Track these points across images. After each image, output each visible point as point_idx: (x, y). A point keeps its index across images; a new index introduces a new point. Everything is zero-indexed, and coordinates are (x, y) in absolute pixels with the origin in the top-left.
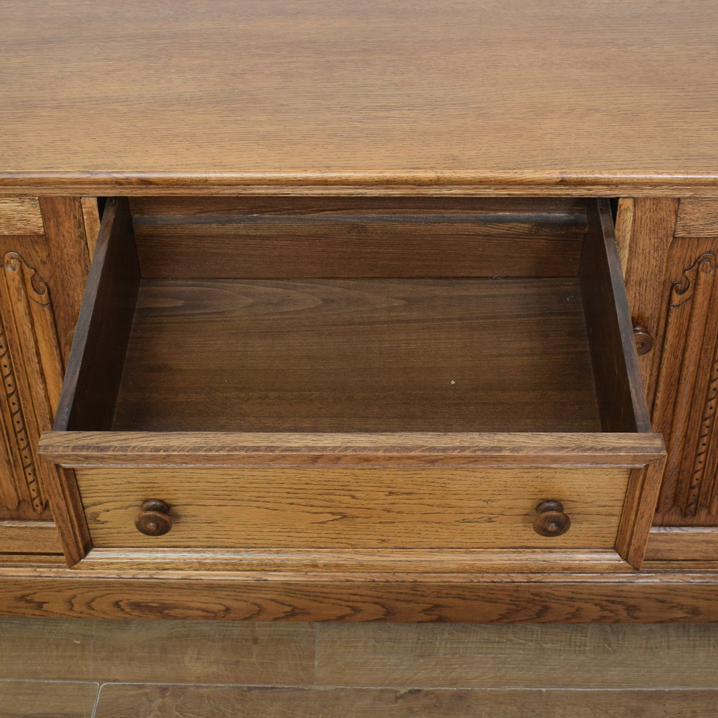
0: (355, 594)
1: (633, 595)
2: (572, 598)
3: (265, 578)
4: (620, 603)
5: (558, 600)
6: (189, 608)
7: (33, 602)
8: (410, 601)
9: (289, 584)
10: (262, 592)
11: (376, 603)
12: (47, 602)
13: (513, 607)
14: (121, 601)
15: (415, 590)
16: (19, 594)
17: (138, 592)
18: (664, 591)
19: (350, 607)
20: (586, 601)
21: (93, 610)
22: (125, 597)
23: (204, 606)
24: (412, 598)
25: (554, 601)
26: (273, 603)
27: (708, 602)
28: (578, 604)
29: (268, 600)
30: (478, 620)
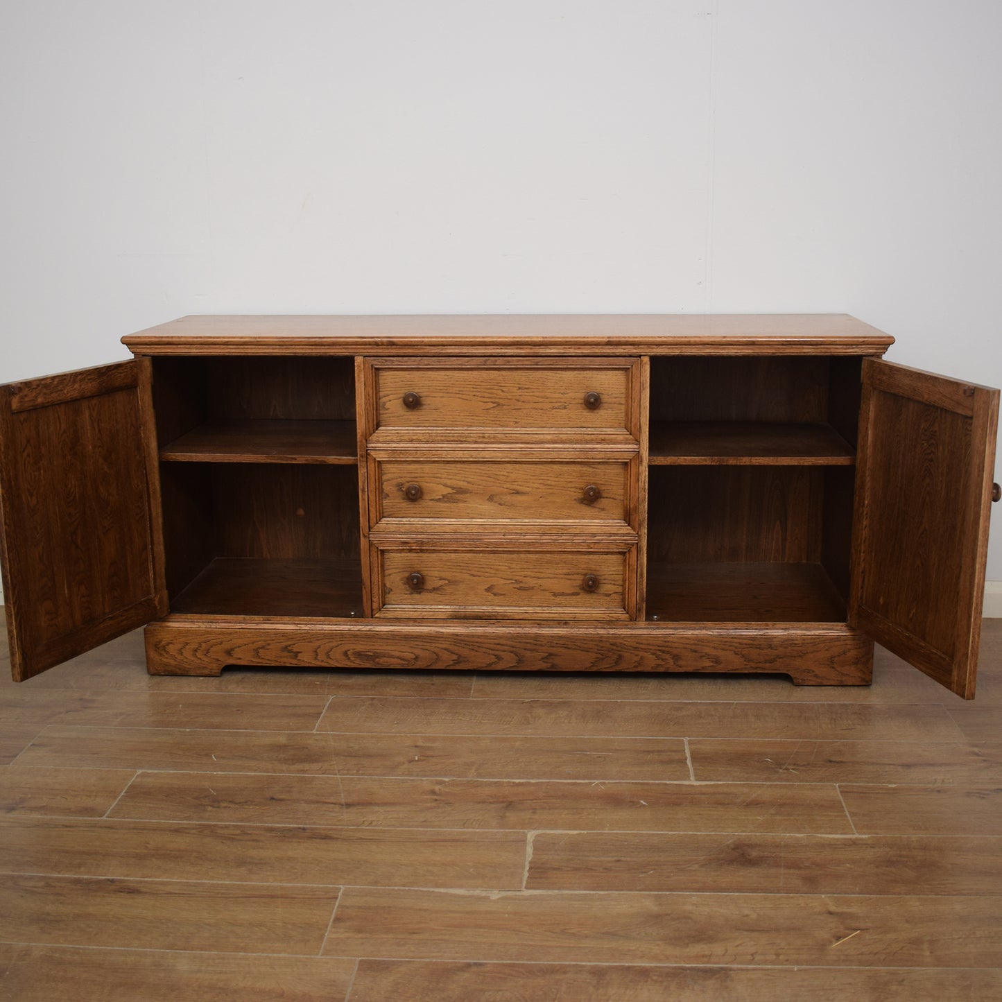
0: (498, 644)
1: (676, 645)
2: (636, 648)
3: (442, 631)
4: (668, 652)
5: (628, 649)
6: (392, 657)
7: (292, 652)
8: (534, 650)
9: (456, 635)
10: (439, 642)
11: (511, 652)
12: (301, 652)
13: (600, 656)
14: (349, 650)
16: (284, 644)
17: (361, 643)
18: (695, 642)
19: (495, 655)
20: (646, 650)
21: (330, 658)
22: (351, 647)
23: (401, 654)
24: (534, 647)
25: (626, 650)
26: (446, 652)
27: (724, 652)
28: (641, 653)
29: (442, 649)
30: (577, 668)
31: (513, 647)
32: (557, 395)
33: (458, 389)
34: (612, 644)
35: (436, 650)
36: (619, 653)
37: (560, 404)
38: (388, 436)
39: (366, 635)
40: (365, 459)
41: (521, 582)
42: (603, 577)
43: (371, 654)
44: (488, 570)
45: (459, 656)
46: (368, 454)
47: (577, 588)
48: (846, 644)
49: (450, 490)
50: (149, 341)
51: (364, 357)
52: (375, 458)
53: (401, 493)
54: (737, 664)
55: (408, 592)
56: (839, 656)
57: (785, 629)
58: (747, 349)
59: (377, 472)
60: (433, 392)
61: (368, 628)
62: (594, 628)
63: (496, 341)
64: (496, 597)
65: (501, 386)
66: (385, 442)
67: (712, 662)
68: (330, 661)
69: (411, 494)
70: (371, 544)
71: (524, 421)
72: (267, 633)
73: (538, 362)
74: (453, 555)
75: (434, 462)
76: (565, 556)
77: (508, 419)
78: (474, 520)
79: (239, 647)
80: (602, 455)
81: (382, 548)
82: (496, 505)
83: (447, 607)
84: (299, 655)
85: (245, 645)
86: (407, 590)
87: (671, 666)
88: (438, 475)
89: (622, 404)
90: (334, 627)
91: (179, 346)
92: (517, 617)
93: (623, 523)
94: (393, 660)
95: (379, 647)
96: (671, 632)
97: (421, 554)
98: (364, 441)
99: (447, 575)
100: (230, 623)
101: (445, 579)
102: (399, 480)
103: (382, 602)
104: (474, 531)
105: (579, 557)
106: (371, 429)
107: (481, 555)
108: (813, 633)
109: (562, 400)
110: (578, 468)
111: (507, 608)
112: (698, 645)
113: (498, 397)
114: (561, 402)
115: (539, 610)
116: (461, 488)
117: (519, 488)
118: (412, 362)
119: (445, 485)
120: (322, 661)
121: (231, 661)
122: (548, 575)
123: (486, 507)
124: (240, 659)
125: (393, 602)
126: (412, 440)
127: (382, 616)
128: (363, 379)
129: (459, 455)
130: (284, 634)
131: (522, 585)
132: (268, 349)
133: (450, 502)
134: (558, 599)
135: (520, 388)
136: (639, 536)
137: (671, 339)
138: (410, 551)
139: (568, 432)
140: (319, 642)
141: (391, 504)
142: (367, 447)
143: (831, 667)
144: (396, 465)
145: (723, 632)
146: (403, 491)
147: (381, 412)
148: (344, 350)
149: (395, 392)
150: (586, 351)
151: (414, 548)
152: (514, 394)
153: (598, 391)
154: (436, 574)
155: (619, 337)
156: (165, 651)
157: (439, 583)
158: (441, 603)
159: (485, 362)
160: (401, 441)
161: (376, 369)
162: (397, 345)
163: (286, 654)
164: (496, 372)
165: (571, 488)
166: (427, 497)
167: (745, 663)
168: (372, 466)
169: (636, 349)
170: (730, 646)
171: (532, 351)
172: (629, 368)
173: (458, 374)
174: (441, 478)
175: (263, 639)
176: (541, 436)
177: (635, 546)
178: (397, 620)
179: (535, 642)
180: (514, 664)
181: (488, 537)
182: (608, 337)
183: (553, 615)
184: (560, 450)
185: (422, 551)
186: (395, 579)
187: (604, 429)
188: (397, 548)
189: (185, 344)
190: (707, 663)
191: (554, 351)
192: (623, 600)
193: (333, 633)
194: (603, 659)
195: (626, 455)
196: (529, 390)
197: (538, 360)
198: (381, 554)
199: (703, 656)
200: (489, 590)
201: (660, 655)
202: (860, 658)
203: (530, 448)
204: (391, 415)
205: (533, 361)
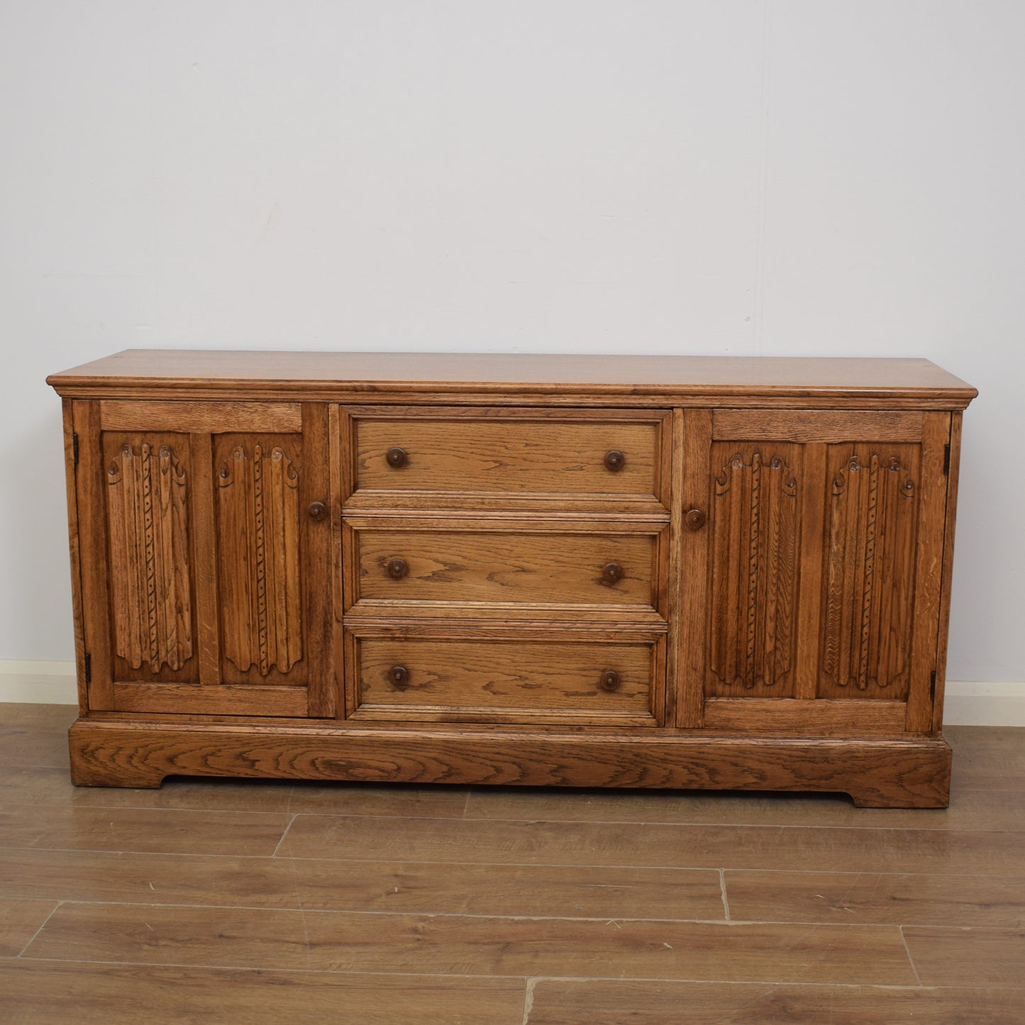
0: (498, 753)
1: (712, 757)
2: (666, 760)
3: (429, 736)
4: (703, 766)
5: (655, 761)
6: (369, 767)
7: (248, 760)
8: (540, 761)
9: (447, 741)
10: (426, 750)
11: (514, 763)
12: (259, 761)
13: (620, 769)
14: (317, 759)
15: (544, 750)
16: (238, 751)
17: (332, 750)
18: (736, 753)
19: (494, 767)
20: (676, 763)
21: (294, 768)
22: (320, 755)
23: (380, 765)
24: (542, 758)
25: (651, 763)
26: (435, 762)
27: (771, 766)
28: (670, 766)
29: (431, 758)
30: (593, 783)
31: (516, 757)
32: (571, 454)
33: (452, 444)
34: (635, 755)
35: (423, 760)
36: (644, 765)
37: (575, 465)
38: (368, 500)
39: (338, 740)
40: (339, 528)
41: (526, 678)
42: (625, 674)
43: (344, 763)
44: (486, 663)
45: (451, 768)
46: (343, 522)
47: (594, 687)
48: (918, 758)
49: (442, 567)
50: (81, 382)
51: (340, 404)
52: (351, 527)
53: (382, 569)
54: (785, 780)
55: (389, 689)
56: (909, 772)
57: (845, 739)
58: (802, 401)
59: (353, 543)
60: (423, 448)
61: (340, 732)
62: (614, 735)
63: (499, 388)
64: (496, 696)
65: (504, 442)
66: (363, 507)
67: (756, 777)
68: (293, 771)
69: (395, 570)
70: (345, 630)
71: (531, 484)
72: (218, 737)
73: (550, 413)
74: (444, 645)
75: (423, 532)
76: (579, 648)
77: (512, 482)
78: (471, 603)
79: (184, 753)
80: (625, 526)
81: (358, 636)
82: (498, 584)
83: (437, 708)
84: (257, 763)
85: (191, 751)
86: (389, 687)
87: (707, 782)
88: (427, 548)
89: (650, 465)
90: (299, 731)
91: (117, 389)
92: (521, 721)
93: (650, 609)
94: (370, 772)
95: (355, 755)
96: (707, 740)
97: (405, 643)
98: (339, 506)
99: (438, 668)
100: (173, 723)
101: (435, 674)
102: (381, 554)
103: (358, 700)
104: (470, 616)
105: (596, 649)
106: (348, 491)
107: (479, 645)
108: (878, 743)
109: (578, 460)
110: (597, 542)
111: (509, 710)
112: (739, 757)
113: (501, 455)
114: (577, 462)
115: (547, 713)
116: (455, 564)
117: (525, 564)
118: (397, 412)
119: (436, 561)
120: (285, 772)
121: (174, 771)
122: (559, 671)
123: (485, 587)
124: (184, 768)
125: (372, 701)
126: (397, 506)
127: (358, 717)
128: (338, 432)
129: (453, 524)
130: (239, 739)
131: (527, 682)
132: (224, 393)
133: (441, 580)
134: (571, 700)
135: (527, 445)
136: (669, 625)
137: (710, 388)
138: (393, 639)
139: (584, 498)
140: (281, 748)
141: (370, 583)
142: (342, 513)
143: (899, 786)
144: (376, 536)
145: (769, 742)
146: (385, 567)
147: (360, 471)
148: (315, 397)
149: (377, 447)
150: (607, 401)
151: (397, 635)
152: (520, 452)
153: (620, 450)
154: (424, 667)
155: (647, 385)
156: (94, 757)
157: (428, 678)
158: (429, 703)
159: (486, 413)
160: (383, 506)
161: (354, 419)
162: (380, 391)
163: (240, 762)
164: (499, 425)
165: (588, 565)
166: (413, 574)
167: (796, 779)
168: (347, 536)
169: (667, 399)
170: (778, 759)
171: (542, 401)
172: (658, 423)
173: (454, 427)
174: (430, 552)
175: (214, 743)
176: (552, 503)
177: (664, 636)
178: (376, 723)
179: (543, 751)
180: (517, 778)
181: (487, 624)
182: (634, 385)
183: (564, 719)
184: (574, 520)
185: (407, 639)
186: (374, 673)
187: (628, 496)
188: (377, 636)
189: (124, 386)
190: (751, 779)
191: (569, 400)
192: (650, 701)
193: (297, 738)
194: (624, 773)
195: (654, 527)
196: (538, 448)
197: (549, 412)
198: (357, 642)
199: (746, 771)
200: (487, 687)
201: (693, 769)
202: (935, 775)
203: (539, 517)
204: (372, 475)
205: (544, 412)
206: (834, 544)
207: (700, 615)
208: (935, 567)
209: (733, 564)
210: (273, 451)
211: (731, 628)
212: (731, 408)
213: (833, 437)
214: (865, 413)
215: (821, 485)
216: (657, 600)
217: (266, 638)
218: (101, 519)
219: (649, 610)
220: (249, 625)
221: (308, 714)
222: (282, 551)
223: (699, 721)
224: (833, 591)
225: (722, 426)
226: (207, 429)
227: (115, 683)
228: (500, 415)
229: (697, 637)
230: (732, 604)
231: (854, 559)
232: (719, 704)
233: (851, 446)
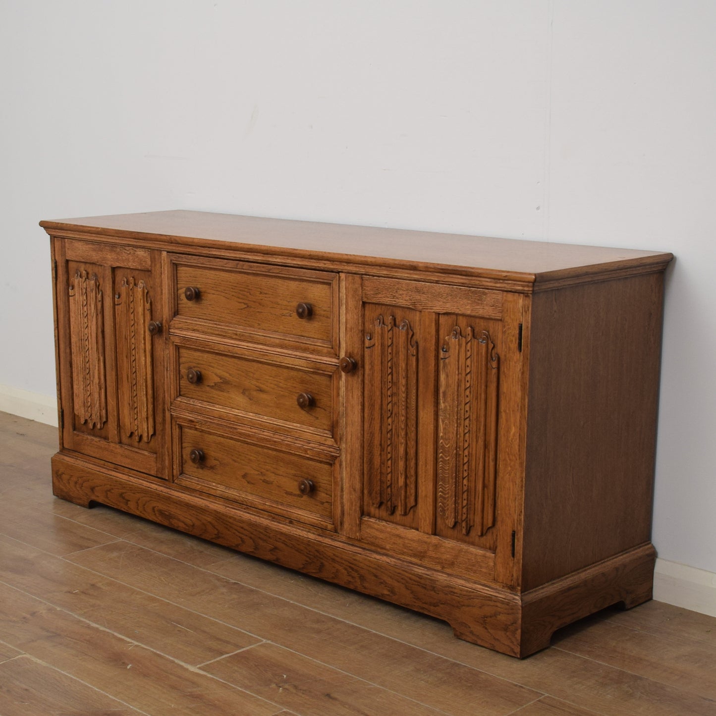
5: (328, 559)
6: (179, 520)
7: (125, 499)
8: (265, 540)
12: (130, 501)
13: (308, 560)
14: (156, 507)
16: (120, 491)
17: (162, 502)
20: (340, 564)
22: (157, 504)
23: (184, 520)
24: (265, 538)
25: (326, 559)
27: (398, 583)
28: (337, 566)
29: (209, 522)
30: (292, 566)
31: (252, 534)
32: (285, 303)
33: (223, 288)
34: (316, 550)
35: (204, 521)
36: (321, 561)
37: (287, 312)
38: (180, 323)
40: (167, 342)
41: (265, 475)
42: (319, 484)
43: (167, 513)
44: (243, 458)
45: (218, 531)
46: (170, 338)
48: (497, 606)
49: (219, 380)
50: (52, 226)
51: (167, 252)
52: (174, 342)
54: (407, 599)
55: (196, 466)
56: (491, 617)
57: (449, 575)
58: (415, 274)
59: (174, 354)
60: (208, 289)
61: (167, 491)
62: (306, 532)
63: (238, 247)
64: (249, 485)
65: (249, 289)
66: (178, 328)
67: (389, 591)
68: (145, 513)
69: (190, 377)
70: (172, 417)
75: (207, 352)
77: (254, 321)
78: (233, 410)
79: (98, 487)
81: (179, 423)
82: (247, 399)
83: (219, 486)
84: (129, 503)
85: (101, 486)
87: (358, 585)
88: (212, 364)
89: (329, 318)
93: (329, 434)
94: (180, 523)
95: (174, 510)
96: (360, 551)
97: (202, 434)
98: (168, 326)
99: (219, 456)
100: (95, 465)
101: (218, 460)
102: (189, 364)
103: (180, 470)
104: (232, 420)
105: (301, 461)
107: (239, 443)
109: (289, 308)
111: (254, 497)
112: (379, 570)
113: (248, 299)
115: (275, 505)
116: (226, 379)
117: (261, 386)
118: (194, 260)
119: (216, 375)
120: (141, 511)
121: (94, 498)
122: (282, 473)
123: (241, 399)
124: (98, 497)
125: (187, 473)
126: (194, 330)
127: (180, 483)
128: (167, 272)
129: (222, 348)
130: (122, 485)
131: (265, 478)
133: (219, 390)
134: (288, 498)
136: (340, 450)
138: (196, 429)
139: (291, 339)
140: (139, 495)
141: (184, 385)
142: (169, 332)
143: (484, 627)
144: (186, 351)
147: (178, 302)
148: (155, 245)
149: (186, 286)
151: (197, 427)
152: (257, 298)
153: (312, 303)
154: (213, 454)
156: (61, 479)
157: (214, 463)
158: (215, 481)
159: (237, 266)
160: (188, 329)
161: (174, 263)
162: (181, 244)
163: (121, 499)
164: (246, 276)
165: (295, 393)
166: (206, 383)
167: (415, 600)
168: (171, 349)
169: (332, 265)
170: (402, 579)
171: (264, 259)
172: (330, 283)
173: (224, 275)
174: (214, 368)
175: (111, 483)
176: (272, 340)
177: (338, 459)
178: (186, 489)
179: (265, 533)
180: (253, 550)
181: (240, 428)
183: (282, 512)
185: (202, 431)
186: (188, 452)
187: (315, 340)
188: (188, 425)
190: (385, 592)
192: (332, 510)
193: (146, 489)
194: (311, 563)
195: (330, 368)
196: (267, 296)
197: (269, 268)
198: (178, 427)
199: (382, 583)
200: (245, 476)
201: (351, 572)
202: (509, 625)
203: (267, 350)
204: (184, 306)
205: (267, 268)
206: (441, 402)
207: (357, 446)
208: (514, 435)
209: (377, 407)
210: (140, 283)
211: (377, 461)
212: (374, 276)
213: (439, 307)
214: (460, 289)
215: (431, 349)
216: (333, 428)
217: (137, 415)
218: (67, 319)
219: (328, 436)
220: (129, 404)
221: (157, 474)
222: (143, 355)
223: (358, 534)
224: (442, 443)
225: (367, 290)
226: (109, 263)
227: (75, 432)
228: (244, 268)
229: (355, 464)
230: (377, 442)
231: (456, 417)
232: (369, 523)
233: (454, 317)
